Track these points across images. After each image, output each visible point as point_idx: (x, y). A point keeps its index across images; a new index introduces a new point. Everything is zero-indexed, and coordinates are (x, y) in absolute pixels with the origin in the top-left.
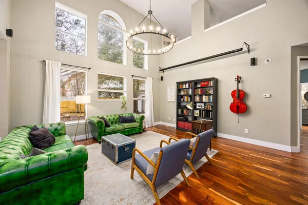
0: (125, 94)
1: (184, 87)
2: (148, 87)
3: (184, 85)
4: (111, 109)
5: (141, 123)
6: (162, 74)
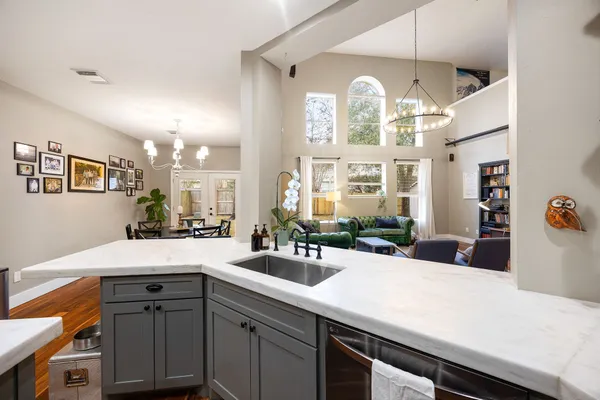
0: (384, 188)
1: (495, 173)
2: (423, 173)
3: (495, 169)
4: (366, 207)
5: (409, 231)
6: (452, 150)
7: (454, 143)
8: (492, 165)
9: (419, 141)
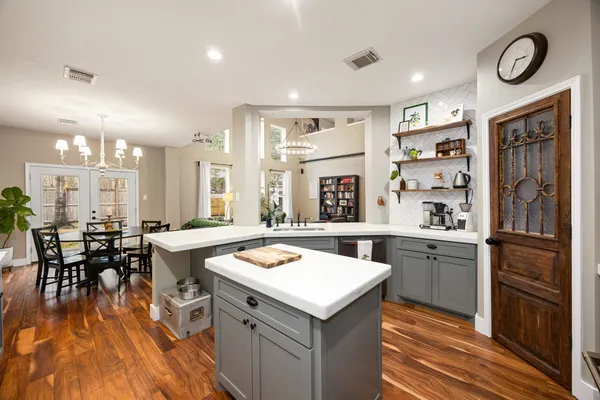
3: (327, 181)
6: (302, 166)
7: (304, 162)
8: (326, 179)
9: (284, 159)
